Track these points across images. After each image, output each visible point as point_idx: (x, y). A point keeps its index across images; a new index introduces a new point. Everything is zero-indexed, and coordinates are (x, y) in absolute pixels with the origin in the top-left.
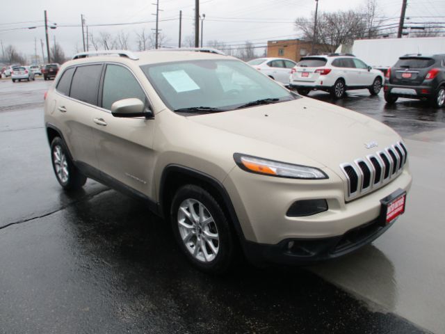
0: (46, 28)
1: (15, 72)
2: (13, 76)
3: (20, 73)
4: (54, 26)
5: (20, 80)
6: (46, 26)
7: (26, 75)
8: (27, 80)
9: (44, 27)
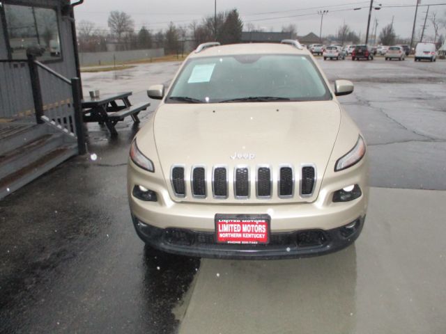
0: (371, 9)
1: (327, 50)
2: (325, 54)
3: (331, 52)
4: (379, 7)
5: (331, 58)
6: (371, 7)
7: (337, 54)
8: (337, 59)
9: (369, 8)
